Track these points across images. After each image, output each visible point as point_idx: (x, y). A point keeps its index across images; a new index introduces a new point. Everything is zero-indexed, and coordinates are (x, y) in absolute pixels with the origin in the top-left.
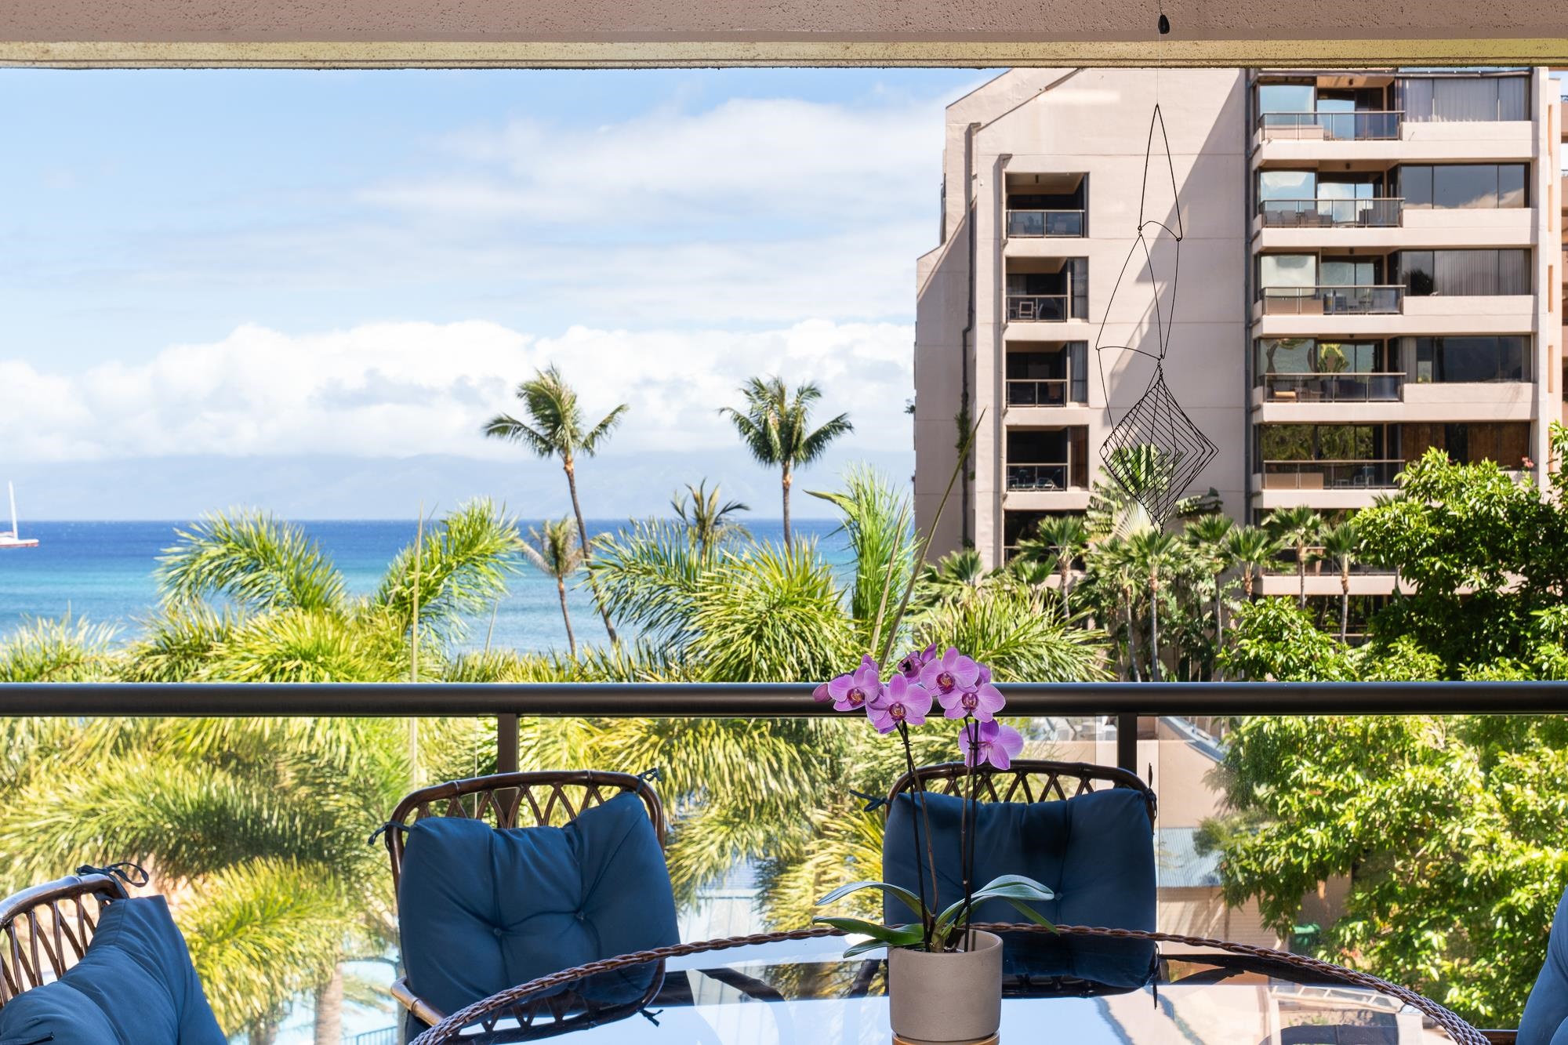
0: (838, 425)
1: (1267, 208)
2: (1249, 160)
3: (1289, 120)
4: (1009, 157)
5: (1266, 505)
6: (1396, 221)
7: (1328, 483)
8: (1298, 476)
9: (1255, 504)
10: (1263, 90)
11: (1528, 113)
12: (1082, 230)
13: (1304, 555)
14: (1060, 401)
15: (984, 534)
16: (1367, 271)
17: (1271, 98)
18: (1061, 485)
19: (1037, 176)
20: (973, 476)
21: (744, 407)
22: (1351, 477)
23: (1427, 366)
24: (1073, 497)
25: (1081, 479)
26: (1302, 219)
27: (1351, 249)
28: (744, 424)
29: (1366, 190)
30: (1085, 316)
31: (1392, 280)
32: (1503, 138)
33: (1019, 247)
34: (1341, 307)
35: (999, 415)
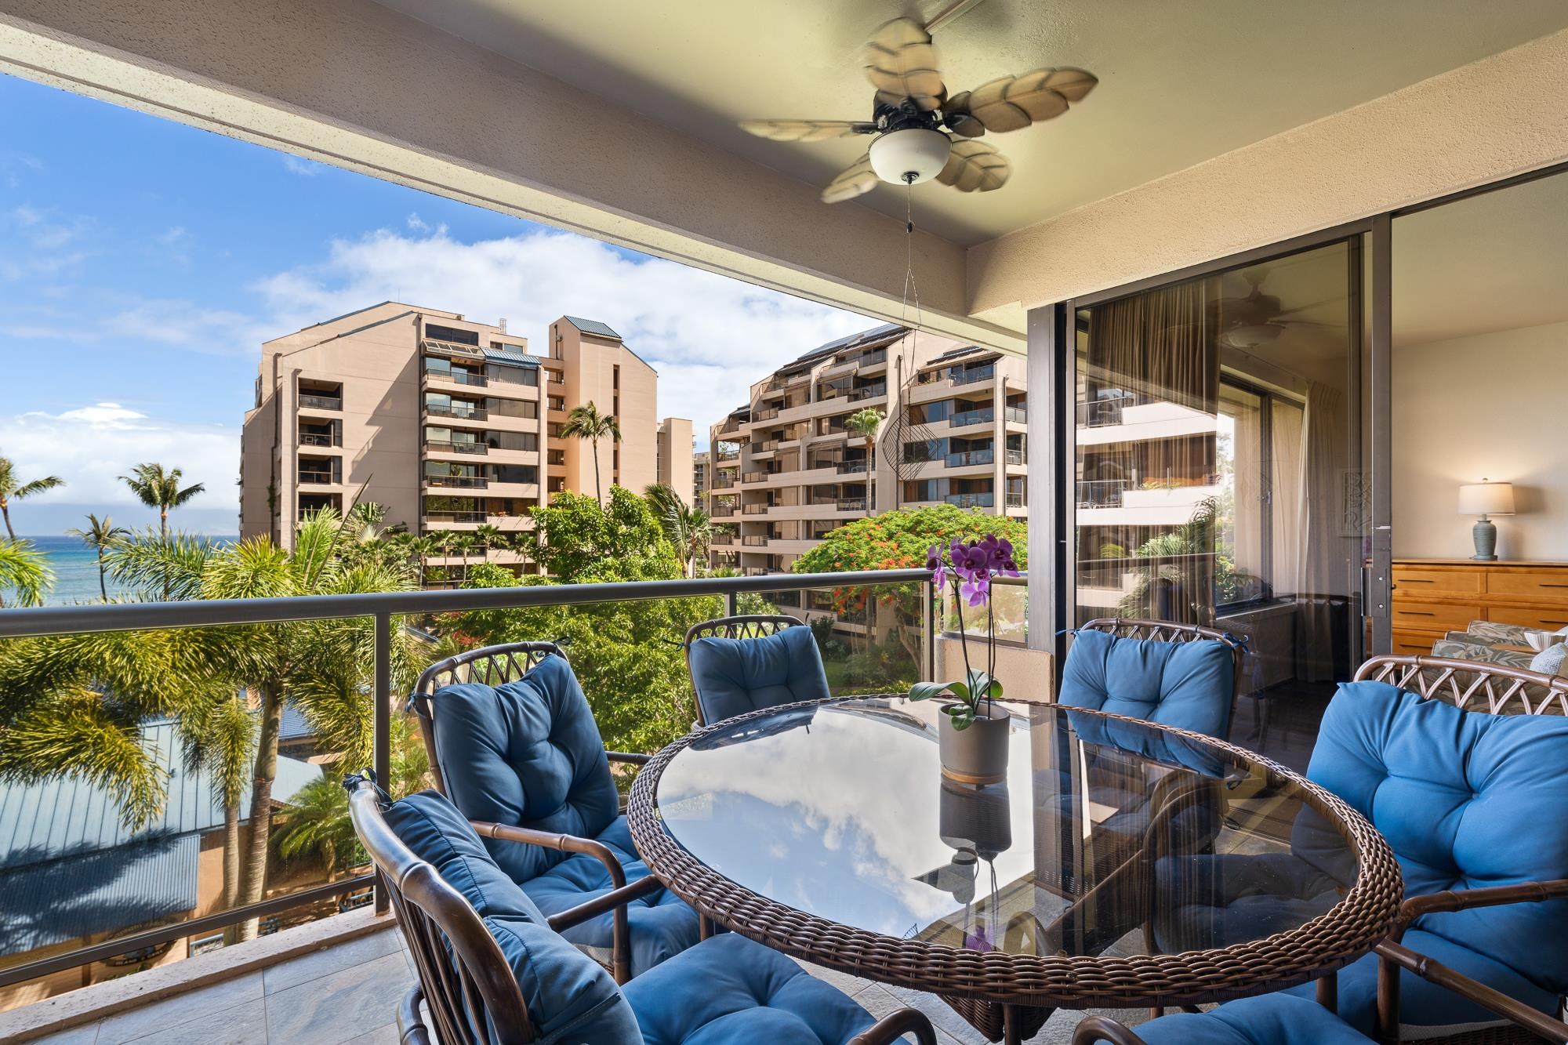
0: (196, 489)
1: (429, 407)
2: (420, 387)
3: (439, 373)
4: (301, 371)
5: (429, 529)
6: (485, 419)
7: (456, 520)
8: (443, 517)
9: (423, 528)
10: (428, 360)
11: (536, 383)
12: (340, 408)
13: (447, 550)
14: (328, 482)
15: (285, 541)
16: (471, 438)
17: (430, 363)
19: (315, 381)
20: (279, 514)
21: (136, 478)
22: (465, 518)
23: (496, 476)
25: (338, 517)
26: (444, 414)
27: (466, 428)
28: (135, 486)
29: (471, 406)
30: (340, 445)
31: (483, 441)
32: (527, 392)
33: (305, 412)
34: (461, 450)
35: (294, 487)
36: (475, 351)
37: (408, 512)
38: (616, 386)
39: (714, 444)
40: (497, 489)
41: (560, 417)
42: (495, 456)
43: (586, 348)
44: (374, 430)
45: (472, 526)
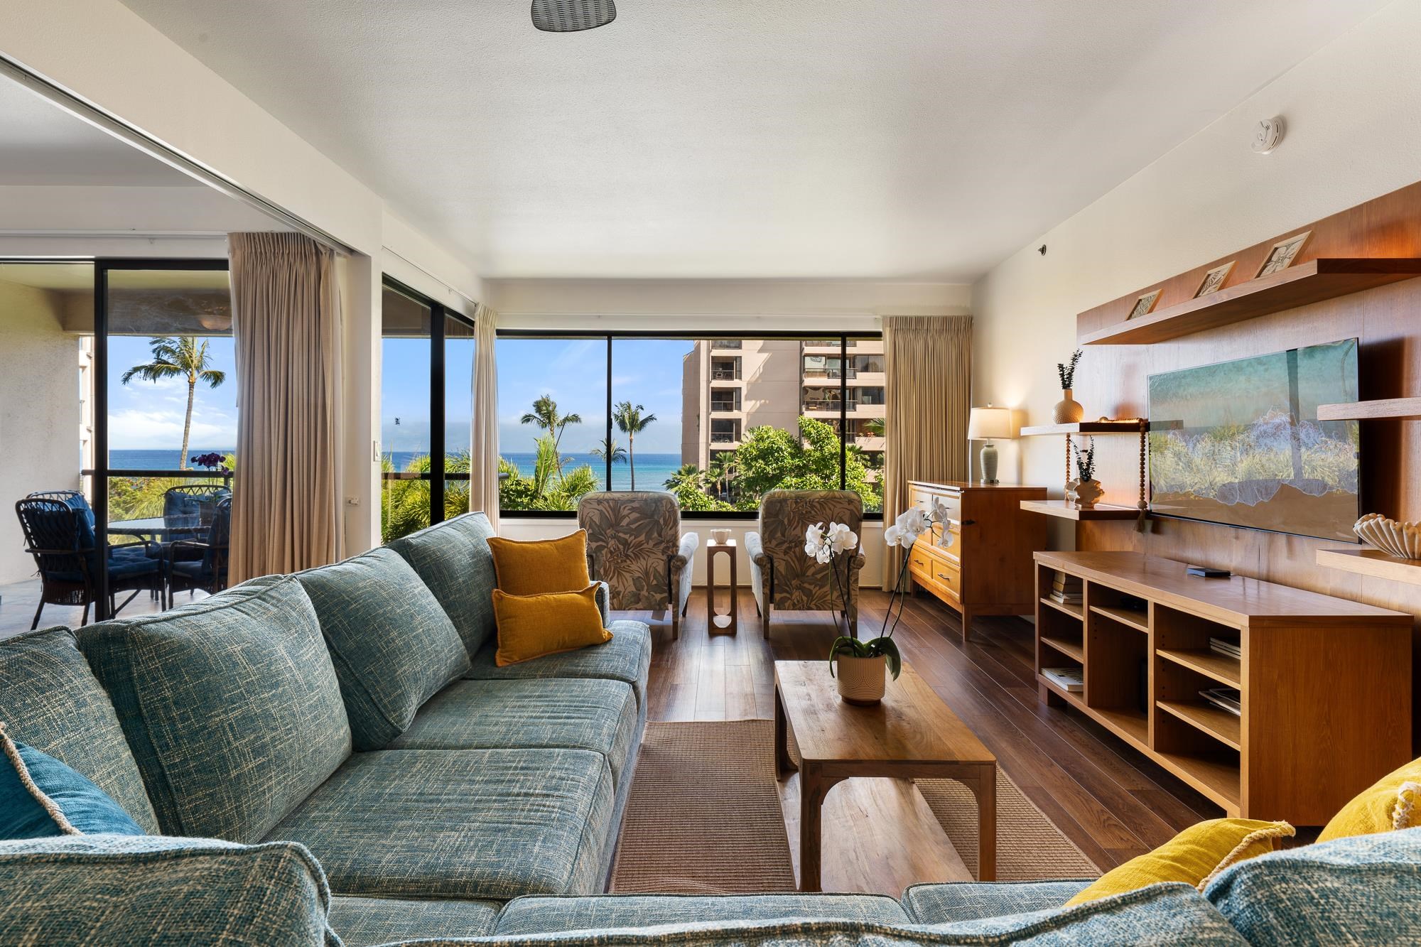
12: (740, 346)
14: (731, 409)
18: (731, 441)
20: (699, 437)
23: (863, 398)
24: (735, 445)
25: (739, 439)
30: (740, 378)
33: (717, 352)
35: (708, 414)
44: (764, 356)
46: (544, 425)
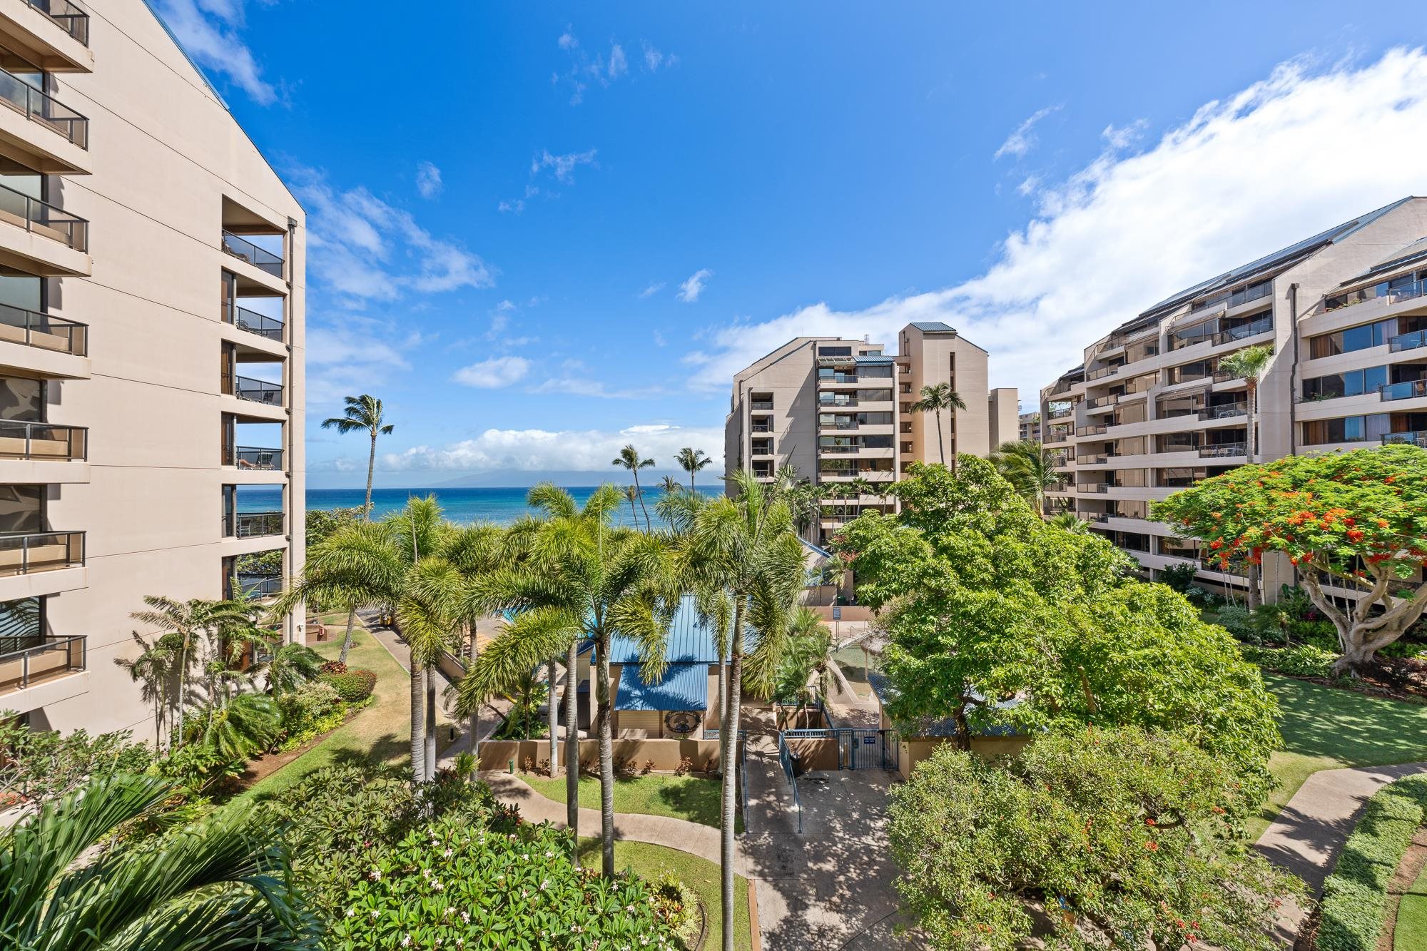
0: (708, 461)
1: (821, 401)
2: (816, 389)
3: (827, 378)
4: (752, 388)
5: (823, 481)
6: (856, 405)
7: (839, 475)
8: (831, 473)
9: (820, 481)
10: (820, 370)
11: (891, 375)
12: (772, 408)
13: (834, 495)
14: (766, 453)
16: (847, 419)
17: (822, 372)
18: (767, 476)
19: (759, 393)
21: (681, 456)
22: (845, 473)
23: (864, 444)
25: (772, 475)
26: (831, 404)
27: (844, 412)
28: (681, 460)
29: (848, 397)
30: (773, 431)
31: (855, 420)
32: (885, 382)
33: (755, 412)
34: (841, 428)
35: (750, 457)
36: (849, 360)
37: (810, 470)
38: (952, 368)
39: (1045, 405)
40: (865, 453)
41: (907, 398)
42: (864, 430)
43: (927, 343)
44: (790, 420)
45: (849, 479)
46: (629, 467)
